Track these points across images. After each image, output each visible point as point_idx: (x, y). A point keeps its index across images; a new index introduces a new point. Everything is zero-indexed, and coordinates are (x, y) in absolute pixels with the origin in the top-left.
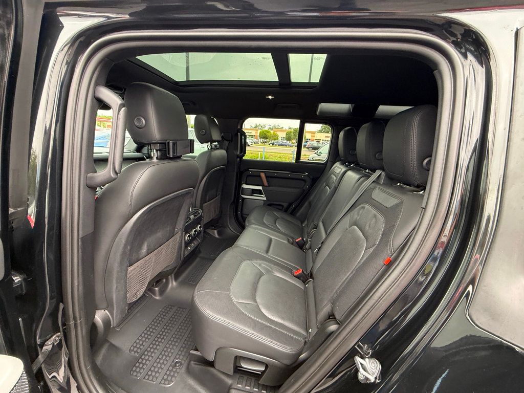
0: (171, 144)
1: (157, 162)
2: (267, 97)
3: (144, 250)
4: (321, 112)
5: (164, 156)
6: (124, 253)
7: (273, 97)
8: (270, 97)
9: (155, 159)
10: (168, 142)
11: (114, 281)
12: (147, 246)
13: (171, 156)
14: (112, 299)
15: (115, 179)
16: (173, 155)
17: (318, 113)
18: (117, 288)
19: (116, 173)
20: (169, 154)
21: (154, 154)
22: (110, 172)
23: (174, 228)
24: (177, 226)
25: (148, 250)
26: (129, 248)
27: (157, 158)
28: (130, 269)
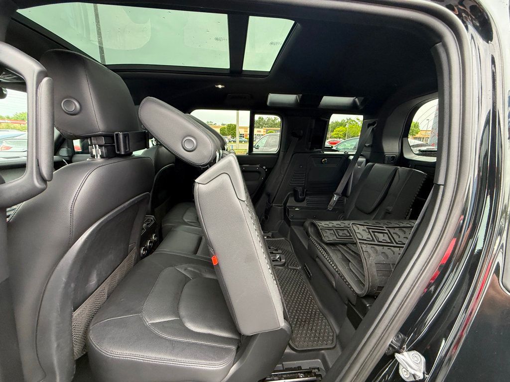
0: (121, 137)
1: (102, 162)
2: (216, 86)
3: (94, 280)
4: (271, 103)
5: (111, 153)
6: (65, 295)
7: (223, 86)
8: (220, 86)
9: (99, 157)
10: (117, 135)
11: (53, 338)
12: (97, 275)
13: (123, 153)
14: (52, 364)
15: (42, 190)
16: (125, 151)
17: (268, 103)
18: (58, 346)
19: (44, 180)
20: (119, 150)
21: (96, 151)
22: (33, 181)
23: (128, 244)
24: (131, 241)
25: (98, 281)
26: (73, 285)
27: (102, 157)
28: (75, 314)
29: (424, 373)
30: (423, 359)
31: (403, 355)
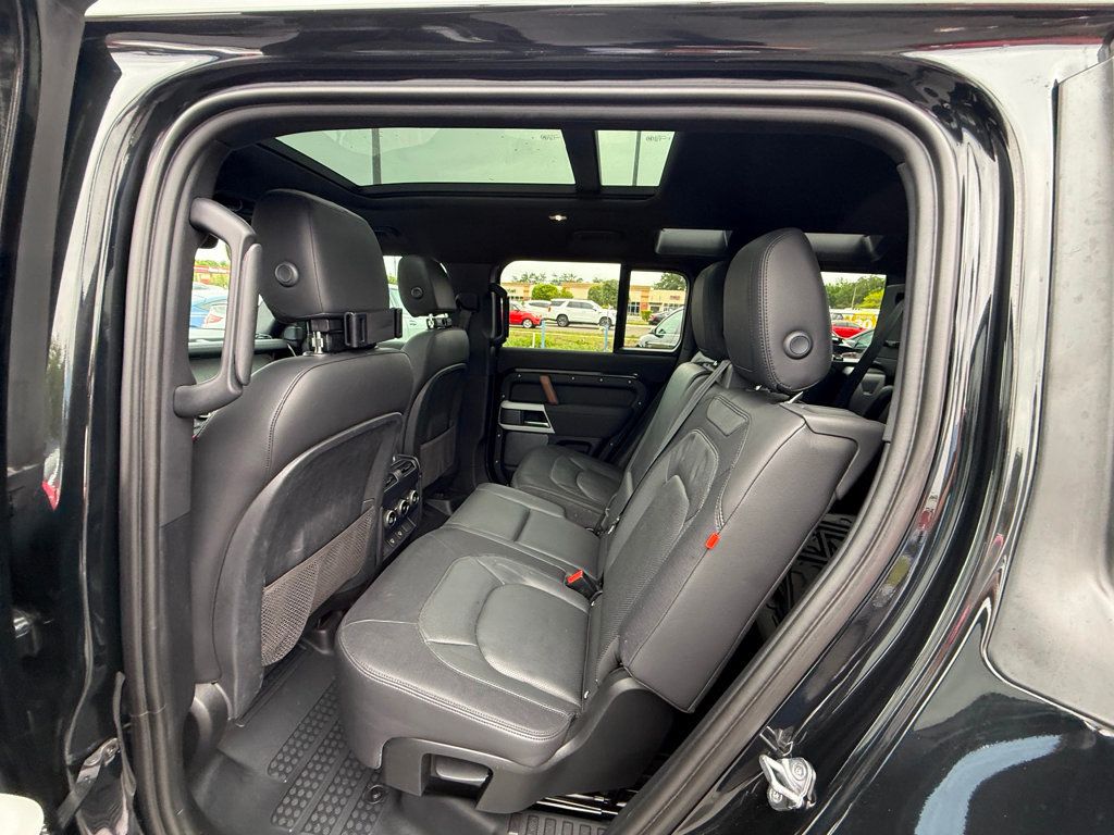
0: (354, 320)
1: (325, 359)
2: (552, 218)
3: (298, 548)
4: (664, 248)
5: (338, 346)
6: (255, 557)
7: (565, 218)
8: (559, 218)
9: (320, 352)
10: (349, 317)
11: (235, 619)
12: (305, 540)
13: (355, 346)
14: (230, 660)
15: (236, 397)
16: (358, 343)
17: (657, 249)
18: (240, 633)
19: (239, 384)
20: (350, 340)
21: (318, 340)
22: (226, 384)
23: (362, 499)
24: (367, 494)
25: (306, 548)
26: (266, 544)
27: (324, 350)
28: (268, 591)
29: (806, 799)
30: (812, 774)
31: (781, 763)
